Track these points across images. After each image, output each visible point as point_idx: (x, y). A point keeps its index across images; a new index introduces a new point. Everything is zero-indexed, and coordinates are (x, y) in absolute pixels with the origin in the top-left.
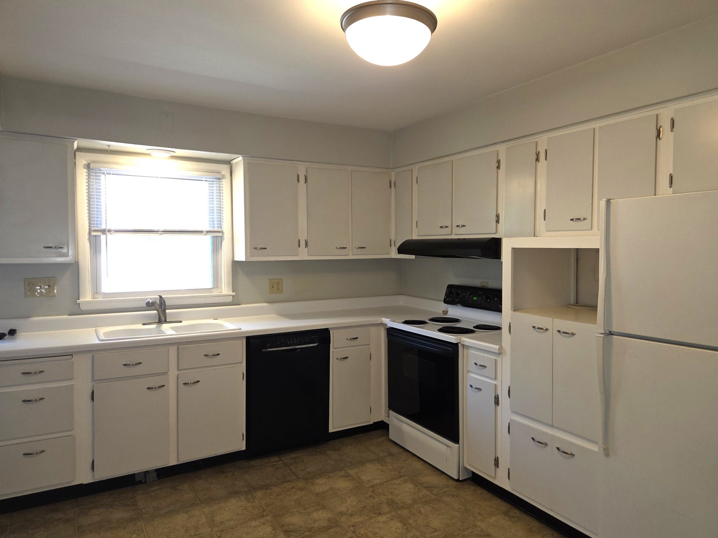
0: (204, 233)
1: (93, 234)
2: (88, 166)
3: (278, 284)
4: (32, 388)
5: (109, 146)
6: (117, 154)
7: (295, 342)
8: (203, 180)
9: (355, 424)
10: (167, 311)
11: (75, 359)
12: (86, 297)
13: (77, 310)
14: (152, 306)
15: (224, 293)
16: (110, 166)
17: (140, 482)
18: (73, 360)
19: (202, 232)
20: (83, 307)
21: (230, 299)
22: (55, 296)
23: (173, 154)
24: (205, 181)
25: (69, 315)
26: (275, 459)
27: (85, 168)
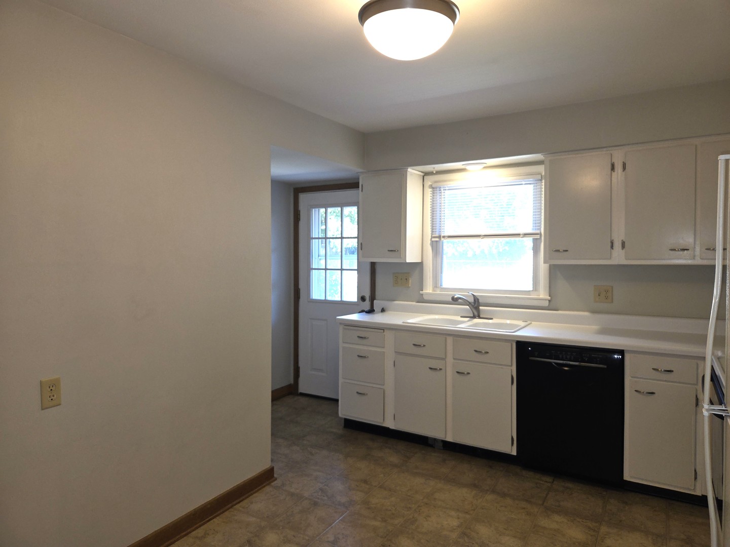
0: (521, 236)
1: (433, 239)
2: (431, 187)
3: (607, 291)
4: (362, 348)
5: (434, 168)
6: (444, 174)
7: (568, 357)
8: (522, 184)
9: (675, 486)
10: (481, 308)
11: (387, 333)
12: (428, 289)
13: (421, 300)
14: (455, 301)
15: (540, 297)
16: (448, 183)
17: (432, 446)
18: (385, 333)
19: (520, 235)
20: (426, 298)
21: (546, 304)
22: (409, 287)
23: (485, 165)
24: (525, 184)
25: (418, 302)
26: (549, 479)
27: (430, 188)
